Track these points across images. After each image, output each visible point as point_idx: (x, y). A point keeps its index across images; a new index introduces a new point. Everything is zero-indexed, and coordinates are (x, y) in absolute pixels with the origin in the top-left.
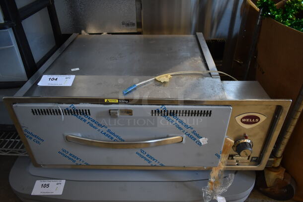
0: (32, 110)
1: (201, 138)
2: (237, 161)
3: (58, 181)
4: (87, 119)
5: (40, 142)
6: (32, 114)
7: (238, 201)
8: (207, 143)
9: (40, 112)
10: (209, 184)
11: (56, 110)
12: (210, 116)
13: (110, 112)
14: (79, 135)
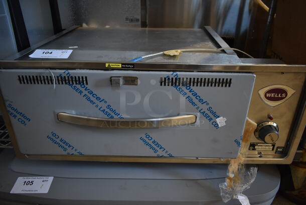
0: (19, 76)
1: (219, 117)
2: (260, 153)
3: (45, 178)
4: (83, 90)
5: (26, 122)
6: (19, 82)
7: (263, 204)
8: (225, 124)
9: (28, 79)
10: (228, 180)
11: (47, 77)
12: (229, 86)
13: (111, 81)
14: (72, 113)
